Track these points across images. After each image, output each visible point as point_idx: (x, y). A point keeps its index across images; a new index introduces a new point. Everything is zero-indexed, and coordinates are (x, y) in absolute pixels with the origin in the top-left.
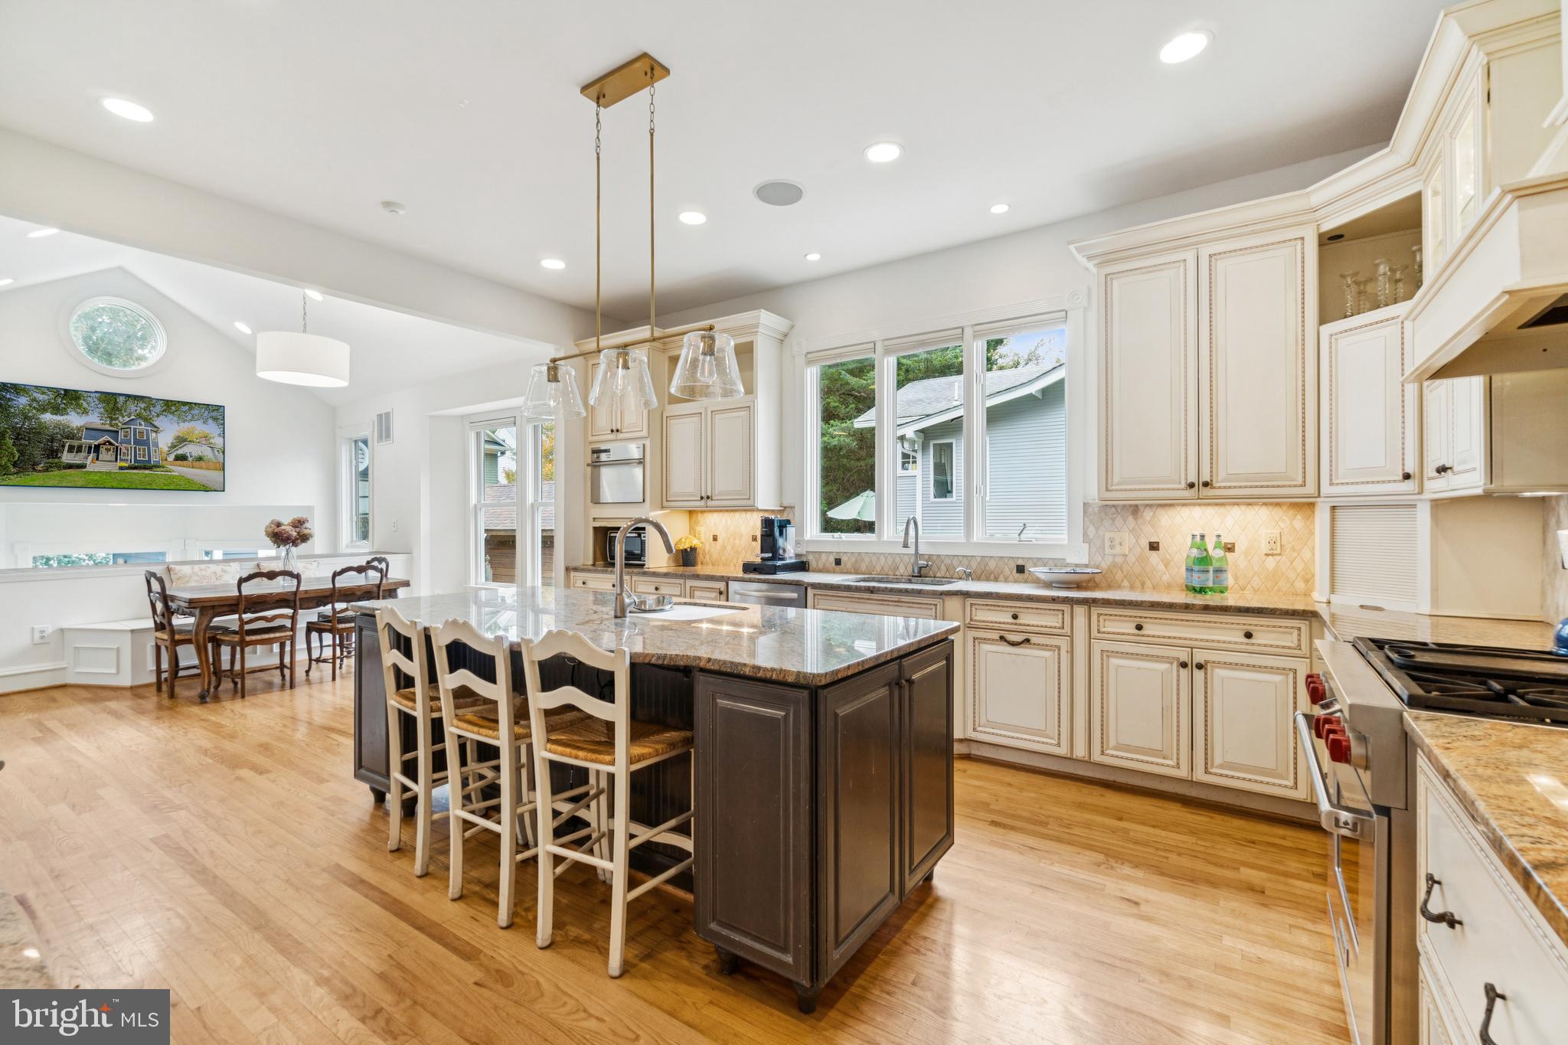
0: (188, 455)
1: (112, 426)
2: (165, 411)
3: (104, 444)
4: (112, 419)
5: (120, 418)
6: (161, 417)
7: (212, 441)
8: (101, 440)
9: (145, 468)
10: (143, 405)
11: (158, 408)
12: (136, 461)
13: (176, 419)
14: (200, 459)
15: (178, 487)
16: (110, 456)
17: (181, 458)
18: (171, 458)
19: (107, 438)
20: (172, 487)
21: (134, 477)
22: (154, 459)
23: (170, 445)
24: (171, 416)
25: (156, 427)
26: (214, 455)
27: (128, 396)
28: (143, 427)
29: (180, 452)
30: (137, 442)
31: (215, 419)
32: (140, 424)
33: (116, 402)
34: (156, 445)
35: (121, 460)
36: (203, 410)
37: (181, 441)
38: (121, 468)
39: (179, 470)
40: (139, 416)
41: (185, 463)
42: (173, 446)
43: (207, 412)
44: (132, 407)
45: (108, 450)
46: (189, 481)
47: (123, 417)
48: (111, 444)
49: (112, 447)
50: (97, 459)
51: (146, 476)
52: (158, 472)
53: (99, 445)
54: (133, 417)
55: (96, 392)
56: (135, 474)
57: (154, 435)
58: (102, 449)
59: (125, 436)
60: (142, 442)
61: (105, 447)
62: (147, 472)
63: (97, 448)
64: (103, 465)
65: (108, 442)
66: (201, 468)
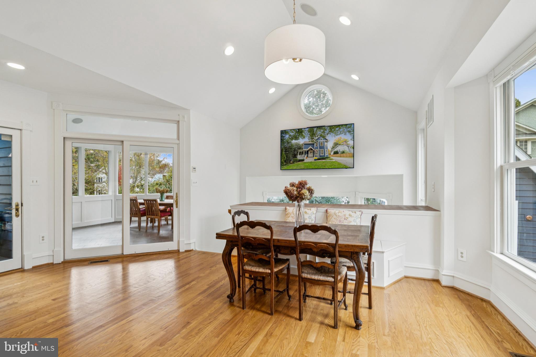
0: (339, 151)
1: (312, 142)
2: (330, 132)
3: (310, 150)
4: (312, 139)
5: (315, 138)
6: (329, 135)
7: (348, 143)
8: (309, 149)
9: (323, 159)
10: (322, 131)
11: (327, 131)
12: (320, 156)
13: (334, 134)
14: (343, 152)
15: (335, 167)
16: (311, 155)
17: (336, 153)
18: (333, 153)
19: (311, 147)
20: (332, 167)
21: (319, 163)
22: (326, 155)
23: (332, 147)
24: (332, 134)
25: (327, 140)
26: (349, 150)
27: (317, 127)
28: (322, 140)
29: (336, 150)
30: (320, 148)
31: (349, 132)
32: (321, 140)
33: (313, 131)
34: (327, 148)
35: (316, 156)
36: (344, 128)
37: (336, 144)
38: (315, 160)
39: (336, 159)
40: (321, 136)
41: (337, 155)
42: (333, 148)
43: (346, 129)
44: (319, 132)
45: (311, 152)
46: (339, 164)
47: (316, 137)
48: (312, 150)
49: (312, 151)
50: (308, 157)
51: (323, 162)
52: (328, 160)
53: (308, 150)
54: (319, 137)
55: (307, 128)
56: (319, 162)
57: (326, 143)
58: (309, 152)
59: (316, 146)
60: (322, 147)
61: (310, 151)
62: (324, 161)
63: (308, 151)
64: (309, 159)
65: (311, 149)
66: (344, 157)
